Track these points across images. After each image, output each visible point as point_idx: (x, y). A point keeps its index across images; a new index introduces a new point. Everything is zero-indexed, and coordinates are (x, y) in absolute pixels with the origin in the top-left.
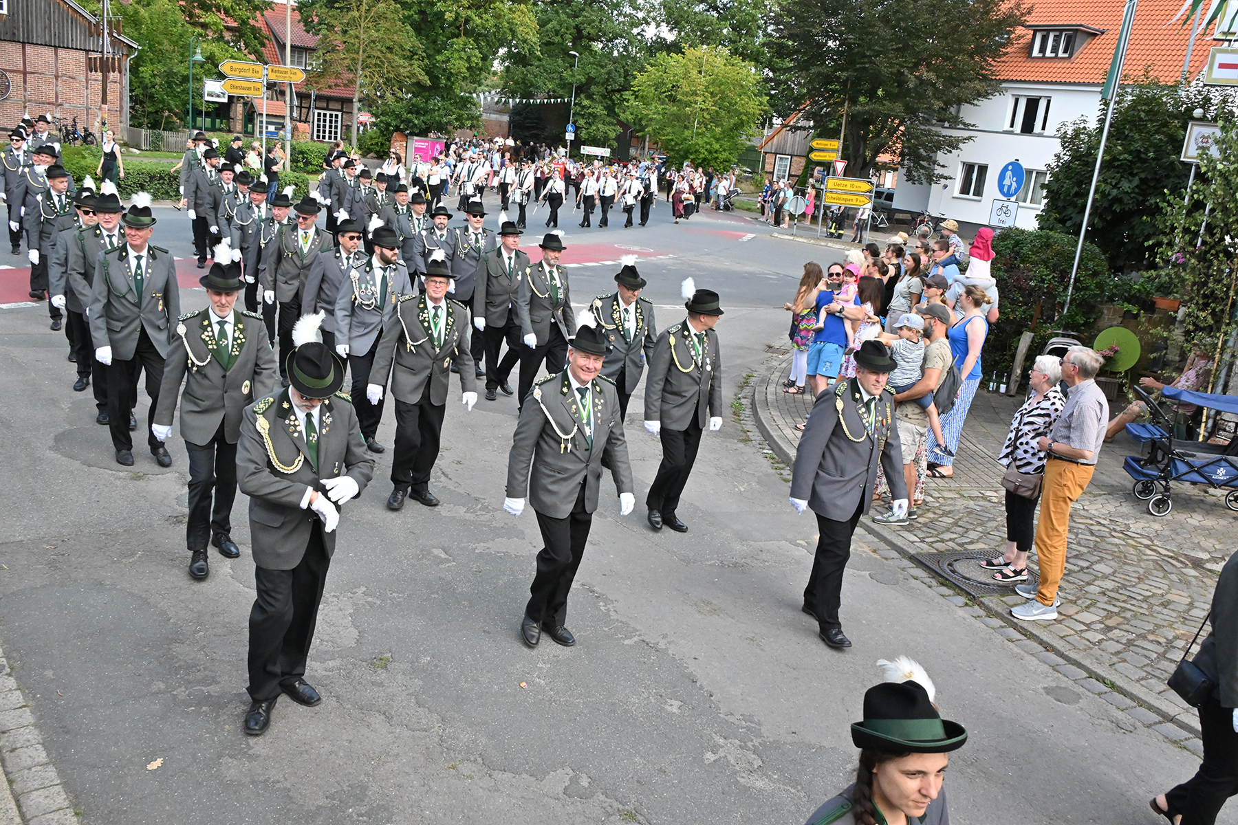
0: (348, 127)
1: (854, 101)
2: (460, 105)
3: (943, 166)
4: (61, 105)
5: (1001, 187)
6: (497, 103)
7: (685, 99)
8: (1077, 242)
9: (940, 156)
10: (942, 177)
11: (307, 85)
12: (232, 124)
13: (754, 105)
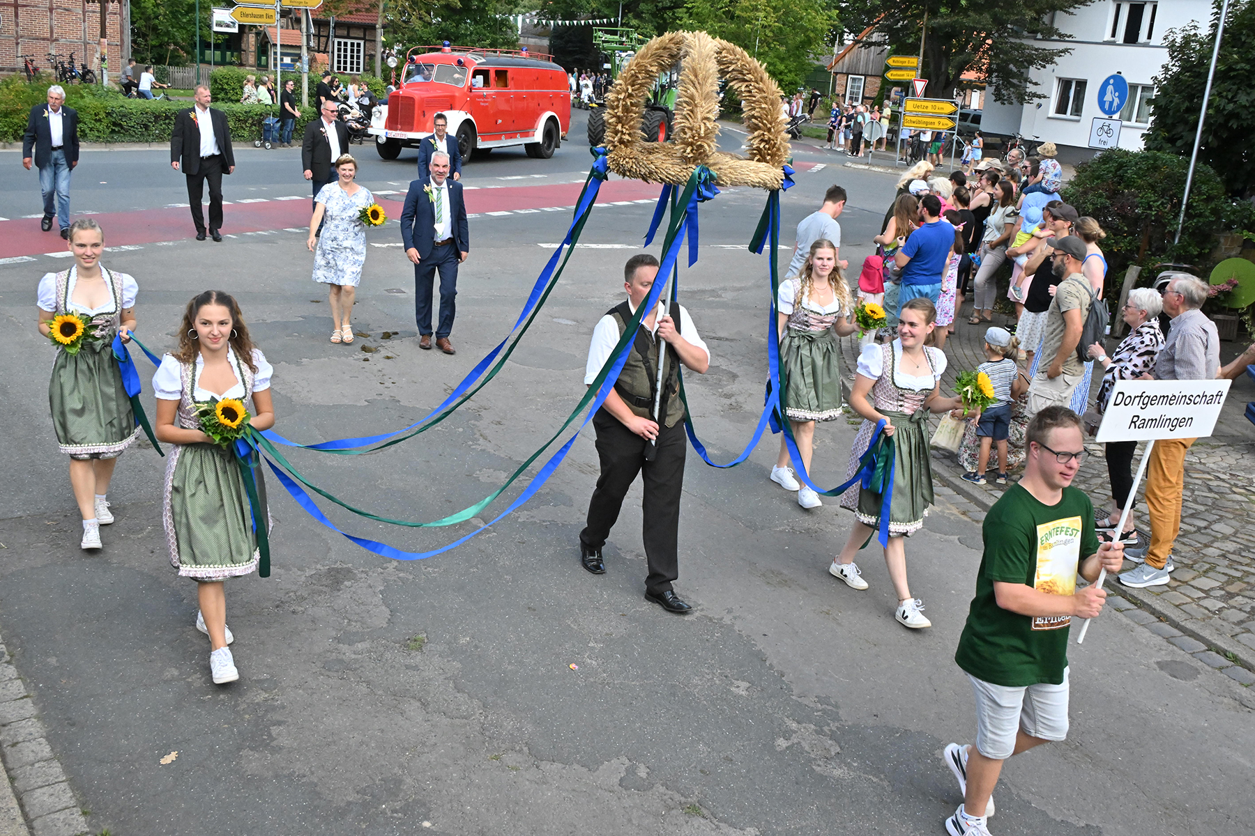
0: (372, 57)
1: (934, 13)
2: (494, 29)
3: (1036, 84)
4: (57, 40)
5: (1101, 103)
6: (535, 26)
7: (744, 14)
8: (1188, 163)
9: (1033, 72)
10: (1035, 95)
11: (325, 11)
12: (243, 57)
13: (822, 20)
